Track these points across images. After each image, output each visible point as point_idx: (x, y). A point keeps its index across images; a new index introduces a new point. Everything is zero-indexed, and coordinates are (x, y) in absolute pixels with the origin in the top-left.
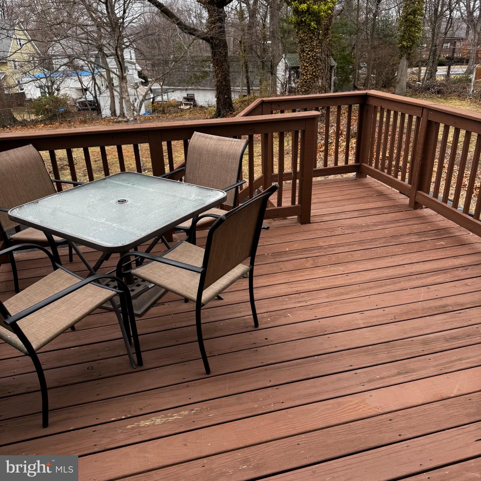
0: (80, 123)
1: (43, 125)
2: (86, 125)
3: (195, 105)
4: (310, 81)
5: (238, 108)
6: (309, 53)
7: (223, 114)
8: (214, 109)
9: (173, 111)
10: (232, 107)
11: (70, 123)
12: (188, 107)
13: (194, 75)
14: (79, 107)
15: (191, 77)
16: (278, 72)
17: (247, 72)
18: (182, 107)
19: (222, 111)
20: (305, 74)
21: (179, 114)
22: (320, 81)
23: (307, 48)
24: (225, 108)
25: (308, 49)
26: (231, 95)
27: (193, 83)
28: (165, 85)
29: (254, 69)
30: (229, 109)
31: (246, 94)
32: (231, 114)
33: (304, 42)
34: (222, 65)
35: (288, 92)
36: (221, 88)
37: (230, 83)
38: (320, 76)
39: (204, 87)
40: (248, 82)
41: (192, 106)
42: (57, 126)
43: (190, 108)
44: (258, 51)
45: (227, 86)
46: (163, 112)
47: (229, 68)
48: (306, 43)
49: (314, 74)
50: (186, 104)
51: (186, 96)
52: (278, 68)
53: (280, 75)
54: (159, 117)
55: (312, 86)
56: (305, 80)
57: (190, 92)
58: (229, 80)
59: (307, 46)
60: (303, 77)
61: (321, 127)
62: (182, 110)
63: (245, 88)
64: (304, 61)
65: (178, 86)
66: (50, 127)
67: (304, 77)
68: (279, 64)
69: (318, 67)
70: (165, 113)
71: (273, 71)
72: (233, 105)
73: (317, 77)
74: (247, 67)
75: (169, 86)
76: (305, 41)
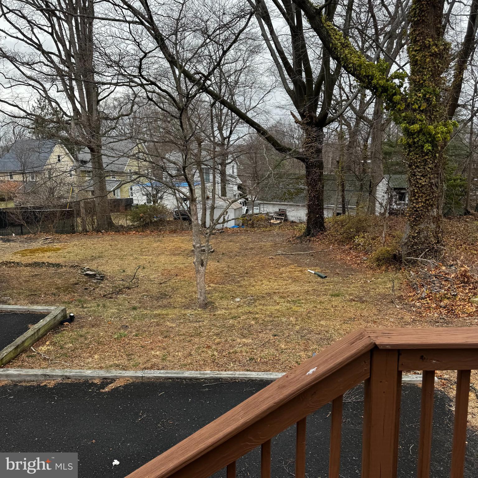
0: (170, 232)
1: (134, 232)
2: (175, 235)
3: (286, 220)
4: (422, 210)
5: (330, 228)
6: (422, 178)
7: (313, 234)
8: (305, 226)
9: (262, 225)
10: (324, 227)
11: (160, 231)
12: (278, 221)
13: (289, 191)
14: (175, 216)
15: (285, 193)
16: (377, 193)
17: (343, 191)
18: (272, 221)
19: (312, 230)
20: (415, 201)
21: (268, 229)
22: (435, 210)
23: (419, 172)
24: (315, 228)
25: (420, 174)
26: (323, 214)
27: (286, 199)
28: (258, 200)
29: (351, 188)
30: (320, 229)
31: (341, 212)
32: (321, 234)
33: (416, 165)
34: (316, 185)
35: (389, 213)
36: (313, 207)
37: (323, 203)
38: (435, 205)
39: (297, 203)
40: (343, 201)
41: (283, 221)
42: (148, 234)
43: (281, 223)
44: (356, 169)
45: (320, 206)
46: (252, 226)
47: (323, 187)
48: (417, 166)
49: (427, 202)
50: (277, 219)
51: (277, 210)
52: (378, 188)
53: (380, 195)
54: (247, 231)
55: (423, 216)
56: (415, 209)
57: (282, 207)
58: (322, 200)
59: (419, 170)
60: (412, 204)
61: (436, 266)
62: (272, 225)
63: (340, 206)
64: (415, 186)
65: (271, 201)
66: (141, 235)
67: (414, 204)
68: (380, 184)
69: (433, 194)
70: (254, 227)
71: (372, 191)
72: (325, 224)
73: (432, 206)
74: (343, 186)
75: (262, 200)
76: (417, 163)
